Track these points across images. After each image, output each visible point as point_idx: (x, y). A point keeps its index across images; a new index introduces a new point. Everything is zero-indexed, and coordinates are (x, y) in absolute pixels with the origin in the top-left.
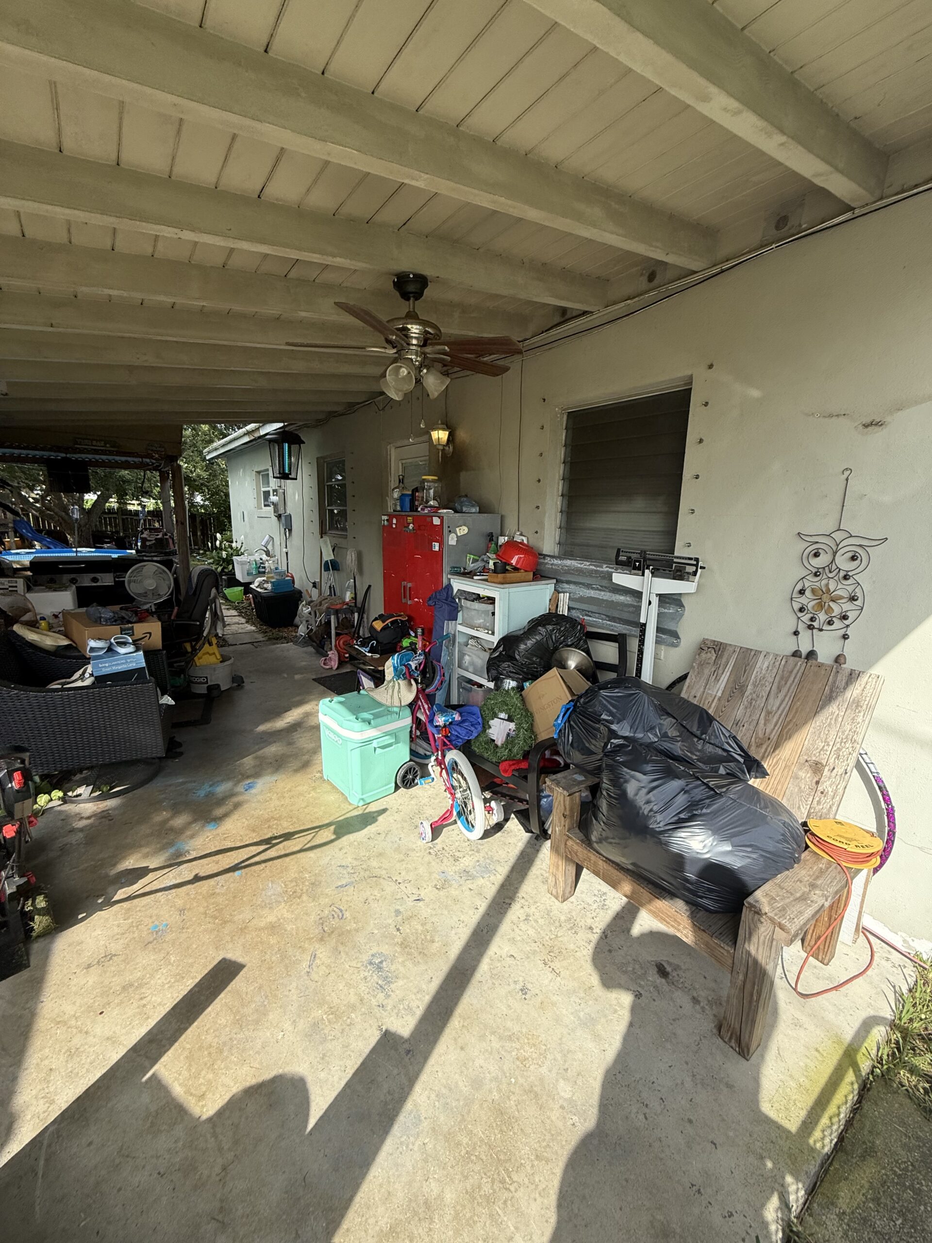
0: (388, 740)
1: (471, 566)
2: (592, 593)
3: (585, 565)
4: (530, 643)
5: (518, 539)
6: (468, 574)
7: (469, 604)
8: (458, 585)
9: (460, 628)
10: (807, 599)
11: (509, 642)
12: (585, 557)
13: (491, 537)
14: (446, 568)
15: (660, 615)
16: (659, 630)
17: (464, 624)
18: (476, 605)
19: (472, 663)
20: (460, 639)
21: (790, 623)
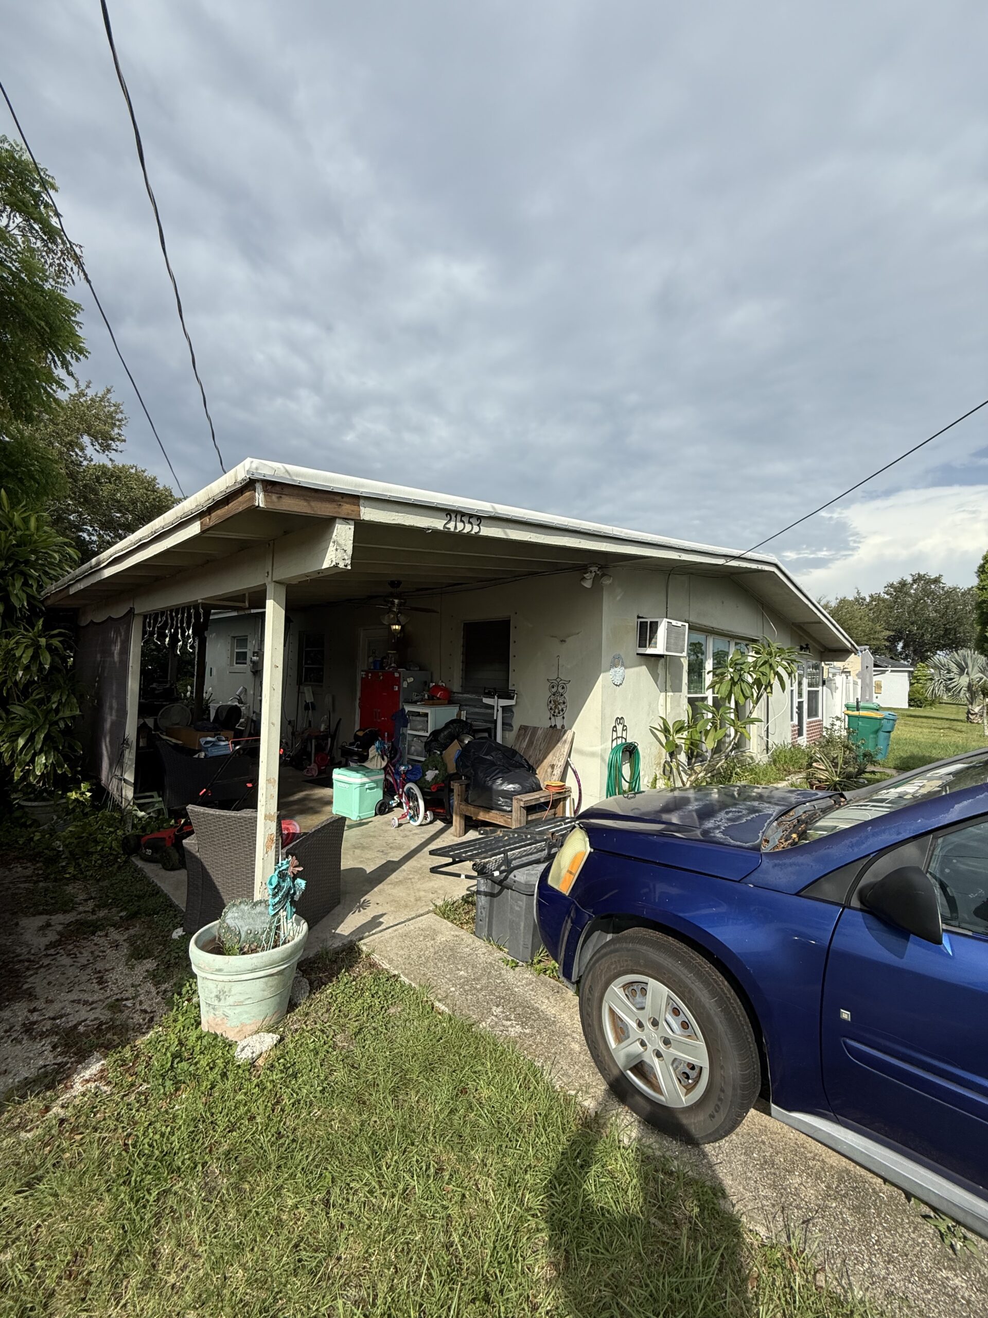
0: (373, 785)
1: (415, 698)
2: (477, 710)
3: (473, 696)
4: (446, 733)
5: (440, 684)
6: (414, 703)
7: (414, 718)
8: (408, 708)
9: (409, 732)
10: (552, 705)
11: (435, 733)
12: (473, 693)
13: (425, 683)
14: (401, 699)
15: (503, 717)
16: (503, 724)
17: (411, 729)
18: (418, 718)
19: (415, 751)
20: (409, 738)
21: (548, 715)
